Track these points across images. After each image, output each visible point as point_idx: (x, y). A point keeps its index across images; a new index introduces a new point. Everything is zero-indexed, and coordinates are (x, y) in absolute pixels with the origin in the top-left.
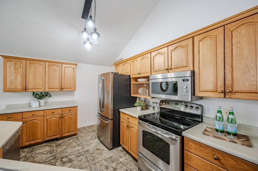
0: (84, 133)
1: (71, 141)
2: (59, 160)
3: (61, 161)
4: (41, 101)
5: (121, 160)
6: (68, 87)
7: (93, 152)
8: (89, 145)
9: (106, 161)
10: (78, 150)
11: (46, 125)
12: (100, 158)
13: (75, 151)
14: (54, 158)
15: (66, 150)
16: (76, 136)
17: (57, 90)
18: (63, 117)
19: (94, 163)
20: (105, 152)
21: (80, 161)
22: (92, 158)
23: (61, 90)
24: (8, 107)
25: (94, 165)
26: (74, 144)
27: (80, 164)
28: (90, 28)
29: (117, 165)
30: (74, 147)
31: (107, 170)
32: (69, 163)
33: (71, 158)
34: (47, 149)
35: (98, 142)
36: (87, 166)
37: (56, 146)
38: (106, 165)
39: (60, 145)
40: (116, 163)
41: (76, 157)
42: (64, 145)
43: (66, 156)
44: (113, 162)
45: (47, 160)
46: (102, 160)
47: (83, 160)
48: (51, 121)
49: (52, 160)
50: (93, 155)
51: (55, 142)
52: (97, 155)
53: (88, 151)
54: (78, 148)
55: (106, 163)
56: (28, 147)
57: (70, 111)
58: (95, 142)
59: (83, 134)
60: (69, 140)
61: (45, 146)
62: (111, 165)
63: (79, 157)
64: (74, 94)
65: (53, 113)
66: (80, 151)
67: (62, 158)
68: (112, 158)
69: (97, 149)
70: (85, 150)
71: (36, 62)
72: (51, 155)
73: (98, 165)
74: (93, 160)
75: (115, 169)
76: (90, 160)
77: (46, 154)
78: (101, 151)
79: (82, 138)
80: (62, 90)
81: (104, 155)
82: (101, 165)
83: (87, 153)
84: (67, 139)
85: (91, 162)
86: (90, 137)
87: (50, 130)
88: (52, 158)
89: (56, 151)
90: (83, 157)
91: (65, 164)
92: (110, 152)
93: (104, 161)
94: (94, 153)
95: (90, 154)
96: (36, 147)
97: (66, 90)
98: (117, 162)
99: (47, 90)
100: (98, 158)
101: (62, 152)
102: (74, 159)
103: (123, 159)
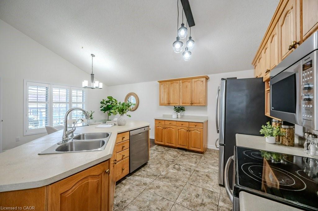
0: (211, 156)
1: (195, 156)
2: (174, 164)
3: (174, 166)
4: (179, 114)
5: (221, 204)
6: (198, 102)
7: (201, 175)
8: (205, 167)
9: (203, 190)
10: (191, 166)
11: (177, 134)
12: (201, 183)
13: (189, 165)
14: (172, 161)
15: (184, 161)
16: (201, 155)
17: (188, 105)
18: (190, 131)
19: (192, 183)
20: (211, 183)
21: (184, 174)
22: (194, 179)
23: (191, 105)
24: (164, 115)
25: (190, 185)
26: (194, 160)
27: (181, 176)
28: (183, 37)
29: (209, 203)
30: (191, 162)
31: (195, 198)
32: (176, 170)
33: (181, 168)
34: (175, 153)
35: (215, 171)
36: (185, 181)
37: (181, 155)
38: (199, 194)
39: (184, 155)
40: (211, 200)
41: (185, 170)
42: (186, 156)
43: (180, 165)
44: (209, 197)
45: (168, 160)
46: (201, 187)
47: (187, 175)
48: (181, 131)
49: (171, 161)
50: (198, 178)
51: (184, 151)
52: (201, 180)
53: (198, 171)
54: (193, 165)
55: (201, 192)
56: (168, 147)
57: (196, 126)
58: (212, 169)
59: (209, 156)
60: (193, 155)
61: (176, 151)
62: (204, 198)
63: (186, 171)
64: (207, 110)
65: (182, 125)
66: (192, 168)
67: (177, 164)
68: (212, 193)
69: (207, 175)
70: (197, 169)
71: (175, 82)
72: (173, 158)
73: (193, 188)
74: (194, 181)
75: (203, 204)
76: (192, 179)
77: (172, 156)
78: (209, 179)
79: (205, 159)
80: (193, 105)
81: (208, 185)
82: (195, 190)
83: (195, 173)
84: (192, 153)
85: (190, 181)
86: (213, 162)
87: (180, 139)
88: (172, 160)
89: (178, 158)
90: (189, 173)
91: (174, 169)
92: (217, 188)
93: (201, 189)
94: (200, 177)
95: (196, 175)
96: (172, 149)
97: (195, 105)
98: (214, 202)
99: (181, 105)
100: (199, 182)
101: (180, 160)
102: (182, 170)
103: (225, 205)
